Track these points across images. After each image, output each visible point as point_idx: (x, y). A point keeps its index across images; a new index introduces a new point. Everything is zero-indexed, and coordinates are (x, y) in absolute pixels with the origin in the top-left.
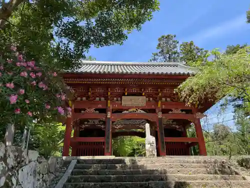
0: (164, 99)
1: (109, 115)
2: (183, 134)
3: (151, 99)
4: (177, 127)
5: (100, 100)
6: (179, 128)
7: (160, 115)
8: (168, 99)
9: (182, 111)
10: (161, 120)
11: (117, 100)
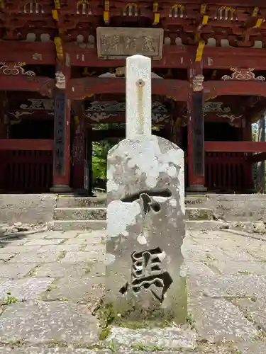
0: (212, 41)
1: (61, 81)
2: (244, 134)
3: (178, 40)
4: (232, 118)
5: (38, 39)
6: (235, 121)
7: (198, 83)
8: (224, 42)
9: (257, 73)
10: (198, 98)
11: (86, 41)
